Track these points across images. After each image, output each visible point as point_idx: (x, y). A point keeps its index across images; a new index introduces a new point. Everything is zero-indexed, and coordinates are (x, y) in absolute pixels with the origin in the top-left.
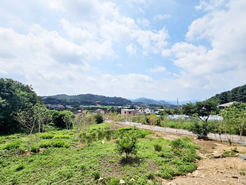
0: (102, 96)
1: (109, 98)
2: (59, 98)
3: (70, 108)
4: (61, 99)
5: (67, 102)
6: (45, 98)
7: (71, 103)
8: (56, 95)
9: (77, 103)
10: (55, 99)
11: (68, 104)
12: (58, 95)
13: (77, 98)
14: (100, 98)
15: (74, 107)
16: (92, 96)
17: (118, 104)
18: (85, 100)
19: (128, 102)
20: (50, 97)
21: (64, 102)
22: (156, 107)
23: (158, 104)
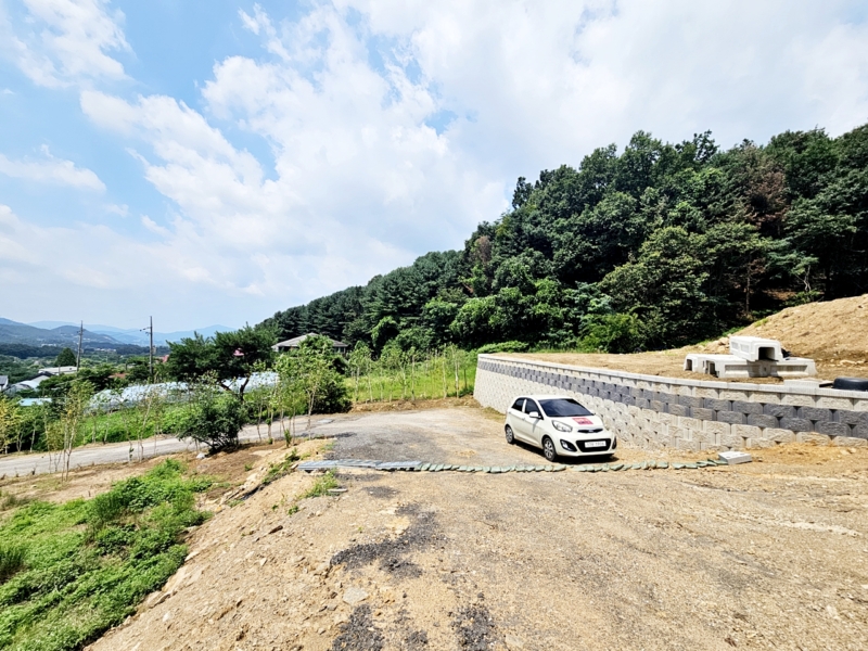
22: (30, 358)
23: (44, 342)
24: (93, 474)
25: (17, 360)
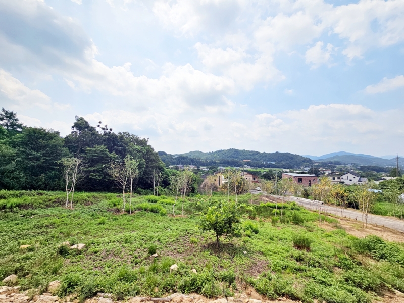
0: (252, 151)
1: (265, 155)
2: (192, 157)
3: (204, 170)
4: (195, 157)
5: (201, 162)
6: (176, 156)
7: (207, 164)
8: (188, 152)
9: (215, 163)
10: (187, 157)
11: (203, 165)
12: (191, 152)
13: (215, 155)
14: (250, 155)
15: (210, 169)
16: (236, 152)
17: (284, 165)
18: (226, 159)
19: (304, 161)
20: (181, 154)
21: (198, 162)
22: (380, 172)
23: (387, 165)
24: (379, 231)
25: (375, 173)
